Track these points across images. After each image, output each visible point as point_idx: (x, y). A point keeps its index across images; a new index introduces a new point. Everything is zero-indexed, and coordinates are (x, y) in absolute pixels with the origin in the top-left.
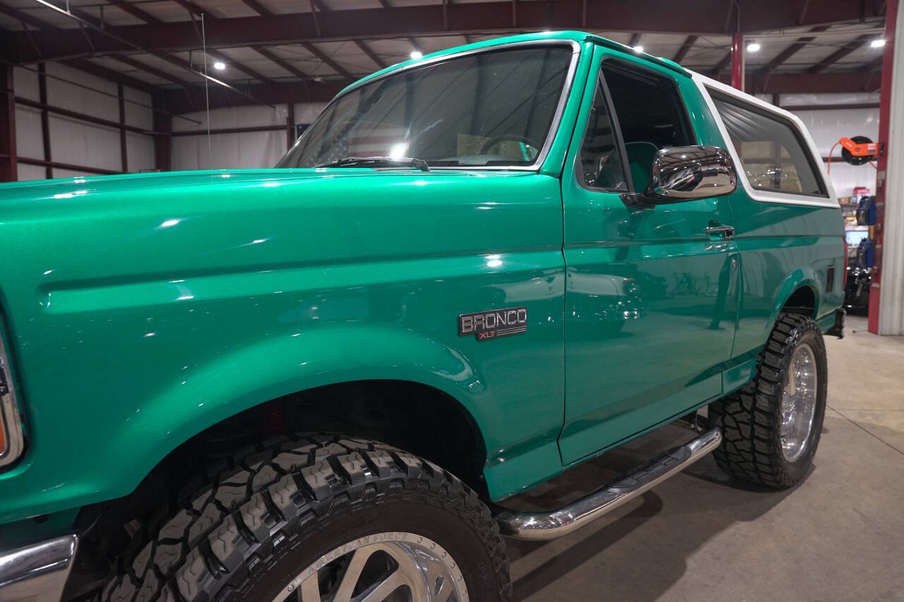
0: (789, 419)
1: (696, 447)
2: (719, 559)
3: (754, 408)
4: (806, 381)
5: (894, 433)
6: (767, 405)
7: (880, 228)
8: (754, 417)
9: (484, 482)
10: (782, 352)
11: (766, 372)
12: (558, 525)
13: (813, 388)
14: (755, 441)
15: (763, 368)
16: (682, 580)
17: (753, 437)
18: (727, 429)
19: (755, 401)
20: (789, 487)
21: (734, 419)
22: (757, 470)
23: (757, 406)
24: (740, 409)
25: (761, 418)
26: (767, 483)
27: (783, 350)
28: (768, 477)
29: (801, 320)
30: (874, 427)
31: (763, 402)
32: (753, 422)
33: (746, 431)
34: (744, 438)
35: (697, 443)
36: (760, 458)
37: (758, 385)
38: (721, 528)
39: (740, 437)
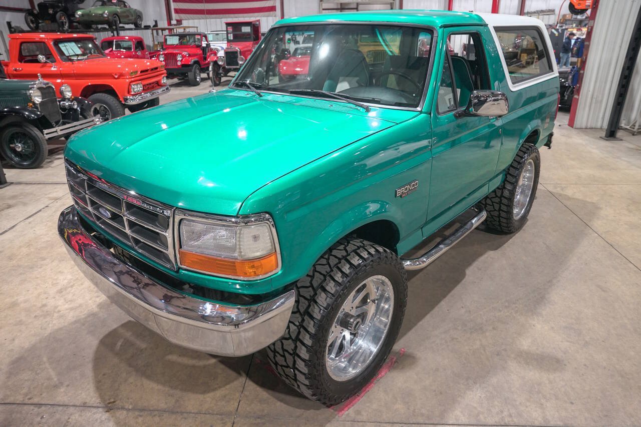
0: (518, 197)
1: (475, 221)
2: (480, 269)
3: (502, 196)
4: (527, 178)
5: (569, 199)
6: (508, 195)
7: (584, 60)
8: (501, 200)
9: (396, 249)
10: (518, 167)
11: (509, 178)
12: (420, 264)
13: (531, 182)
14: (501, 212)
15: (508, 176)
16: (464, 280)
17: (500, 210)
18: (487, 205)
19: (502, 193)
20: (514, 232)
21: (491, 200)
22: (500, 225)
23: (504, 195)
24: (494, 196)
25: (505, 201)
26: (505, 231)
27: (519, 166)
28: (505, 228)
29: (530, 149)
30: (560, 195)
31: (506, 193)
32: (500, 203)
33: (497, 207)
34: (495, 210)
35: (476, 219)
36: (502, 220)
37: (505, 184)
38: (481, 255)
39: (493, 210)
